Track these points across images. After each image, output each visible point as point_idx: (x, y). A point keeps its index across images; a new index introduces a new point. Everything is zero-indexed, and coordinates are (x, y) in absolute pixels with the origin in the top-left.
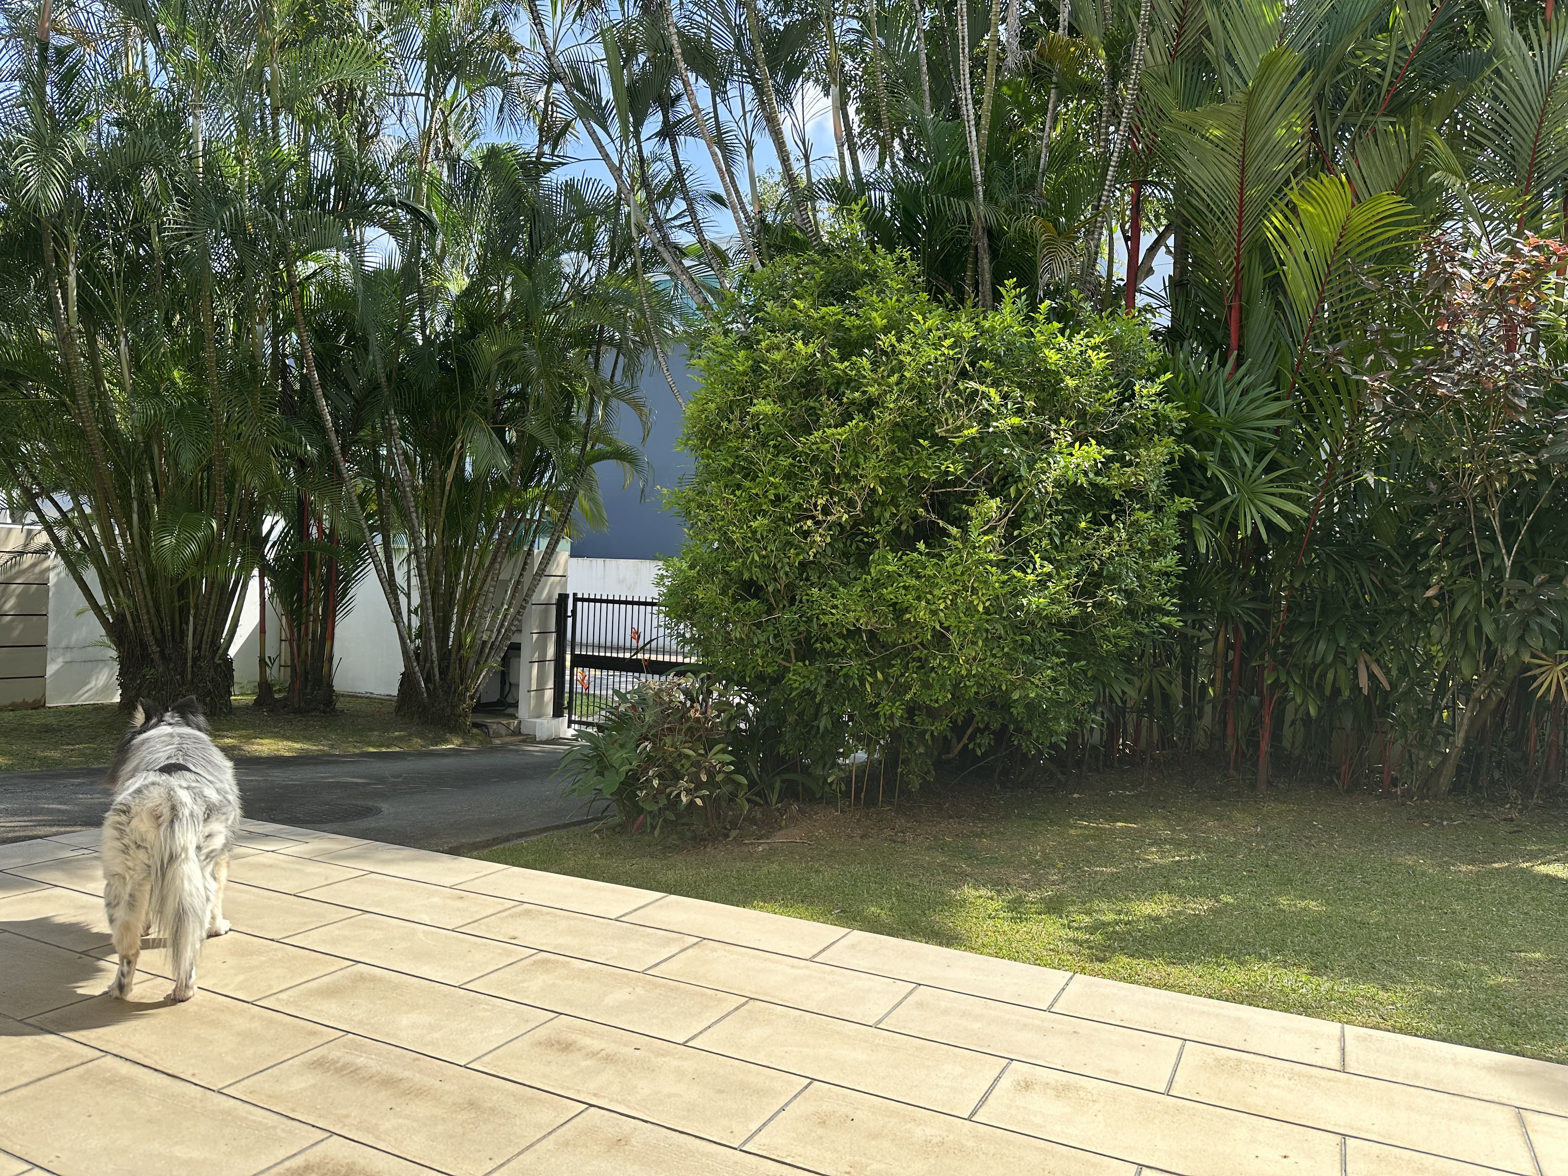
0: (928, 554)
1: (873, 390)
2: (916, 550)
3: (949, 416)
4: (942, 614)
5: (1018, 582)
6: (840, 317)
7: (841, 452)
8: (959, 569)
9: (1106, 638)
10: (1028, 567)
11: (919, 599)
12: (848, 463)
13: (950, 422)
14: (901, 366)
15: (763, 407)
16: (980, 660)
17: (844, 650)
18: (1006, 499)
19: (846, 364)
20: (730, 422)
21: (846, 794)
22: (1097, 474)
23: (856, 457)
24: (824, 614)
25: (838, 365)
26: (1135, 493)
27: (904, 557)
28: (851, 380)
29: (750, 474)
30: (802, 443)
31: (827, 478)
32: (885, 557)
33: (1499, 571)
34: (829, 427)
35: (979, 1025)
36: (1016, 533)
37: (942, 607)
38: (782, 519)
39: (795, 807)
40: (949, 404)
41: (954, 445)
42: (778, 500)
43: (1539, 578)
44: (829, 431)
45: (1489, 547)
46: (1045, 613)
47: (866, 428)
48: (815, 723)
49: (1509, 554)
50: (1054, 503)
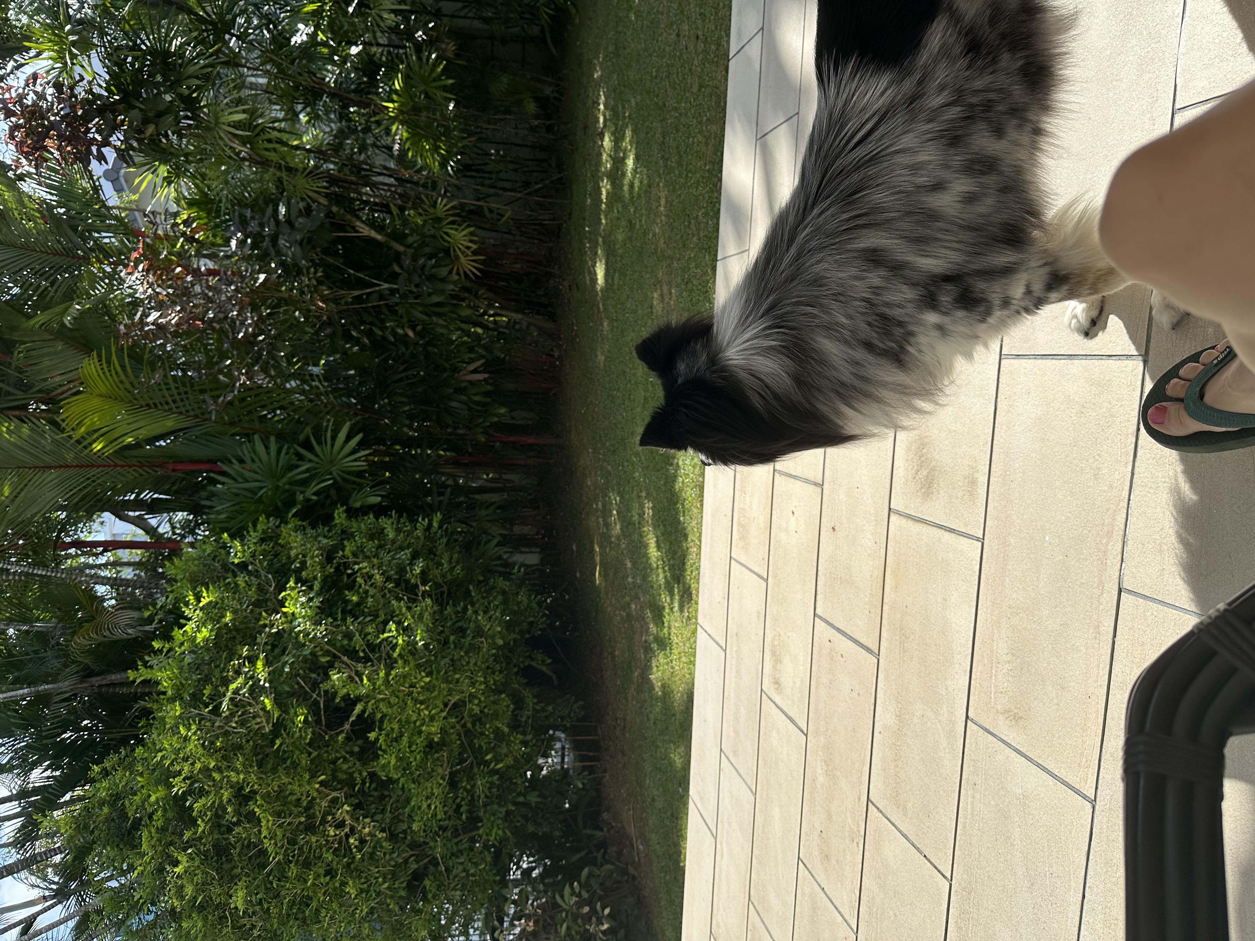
0: (381, 729)
1: (226, 795)
2: (377, 740)
3: (254, 722)
4: (433, 712)
5: (404, 650)
6: (153, 830)
7: (284, 818)
8: (394, 700)
9: (452, 569)
10: (391, 642)
11: (420, 732)
12: (295, 810)
13: (259, 720)
14: (206, 770)
15: (239, 900)
16: (472, 673)
17: (468, 792)
18: (331, 665)
19: (199, 822)
20: (253, 927)
21: (591, 770)
22: (311, 588)
23: (290, 803)
24: (436, 814)
25: (200, 830)
26: (329, 556)
27: (383, 747)
28: (216, 815)
29: (306, 902)
30: (275, 858)
31: (310, 828)
32: (384, 766)
33: (392, 292)
34: (260, 832)
35: (742, 709)
36: (362, 654)
37: (427, 713)
38: (349, 865)
39: (605, 816)
40: (242, 723)
41: (280, 715)
42: (330, 872)
43: (397, 269)
44: (265, 833)
45: (375, 296)
46: (431, 625)
47: (263, 798)
48: (533, 805)
49: (379, 285)
50: (335, 623)
